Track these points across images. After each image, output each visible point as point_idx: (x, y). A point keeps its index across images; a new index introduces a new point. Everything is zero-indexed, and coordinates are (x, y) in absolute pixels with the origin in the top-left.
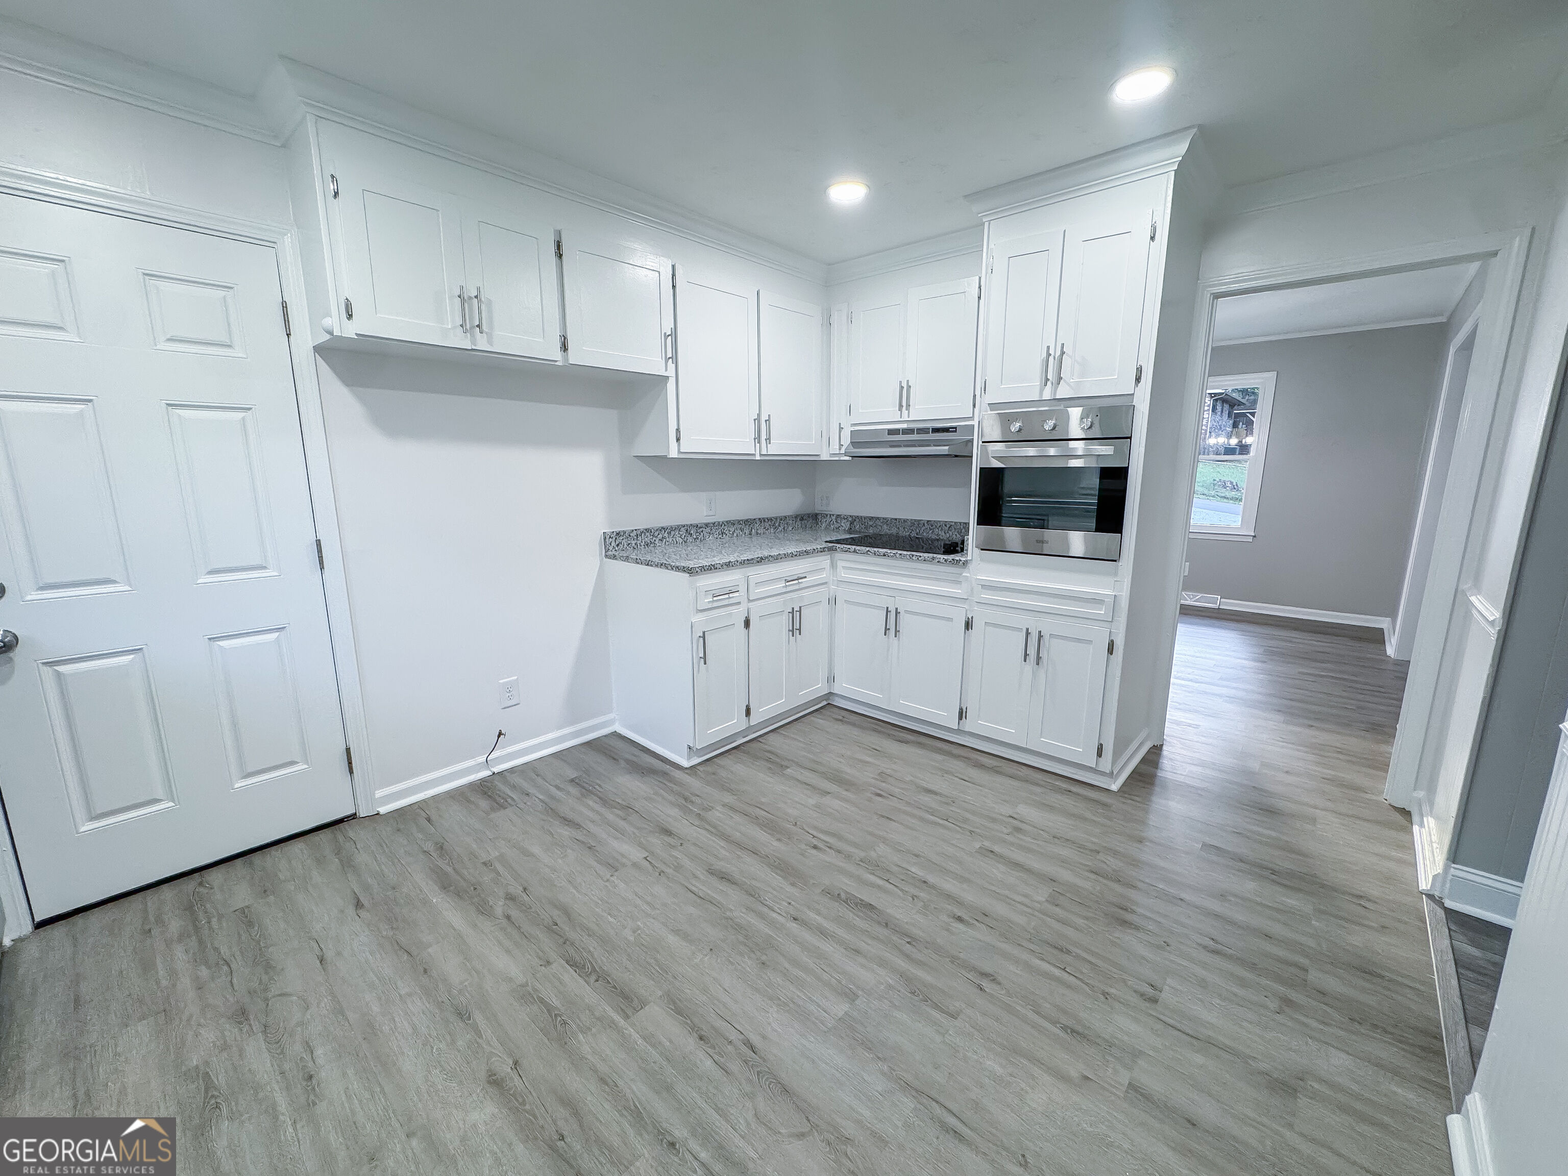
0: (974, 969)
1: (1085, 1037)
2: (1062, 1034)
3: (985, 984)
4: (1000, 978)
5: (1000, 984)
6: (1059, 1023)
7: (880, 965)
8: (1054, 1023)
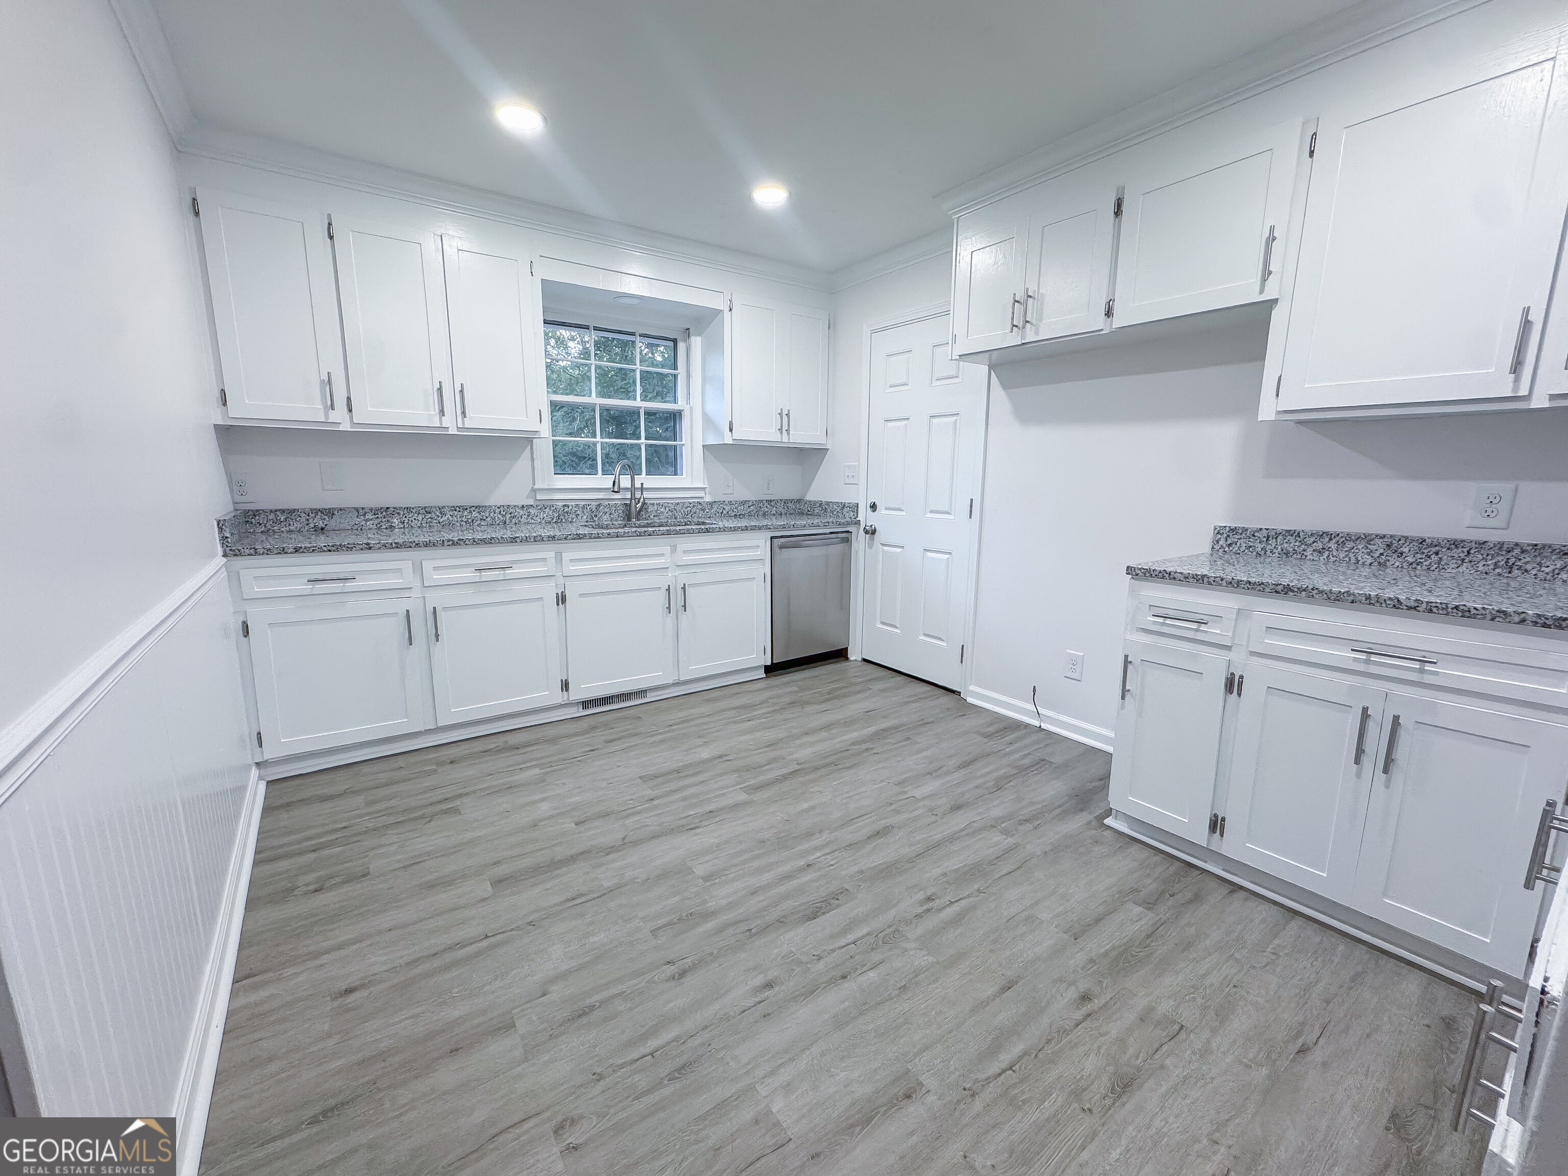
0: (694, 967)
1: (573, 1019)
2: (588, 1002)
3: (672, 969)
4: (672, 983)
5: (667, 981)
6: (599, 1007)
7: (730, 903)
8: (602, 1002)
